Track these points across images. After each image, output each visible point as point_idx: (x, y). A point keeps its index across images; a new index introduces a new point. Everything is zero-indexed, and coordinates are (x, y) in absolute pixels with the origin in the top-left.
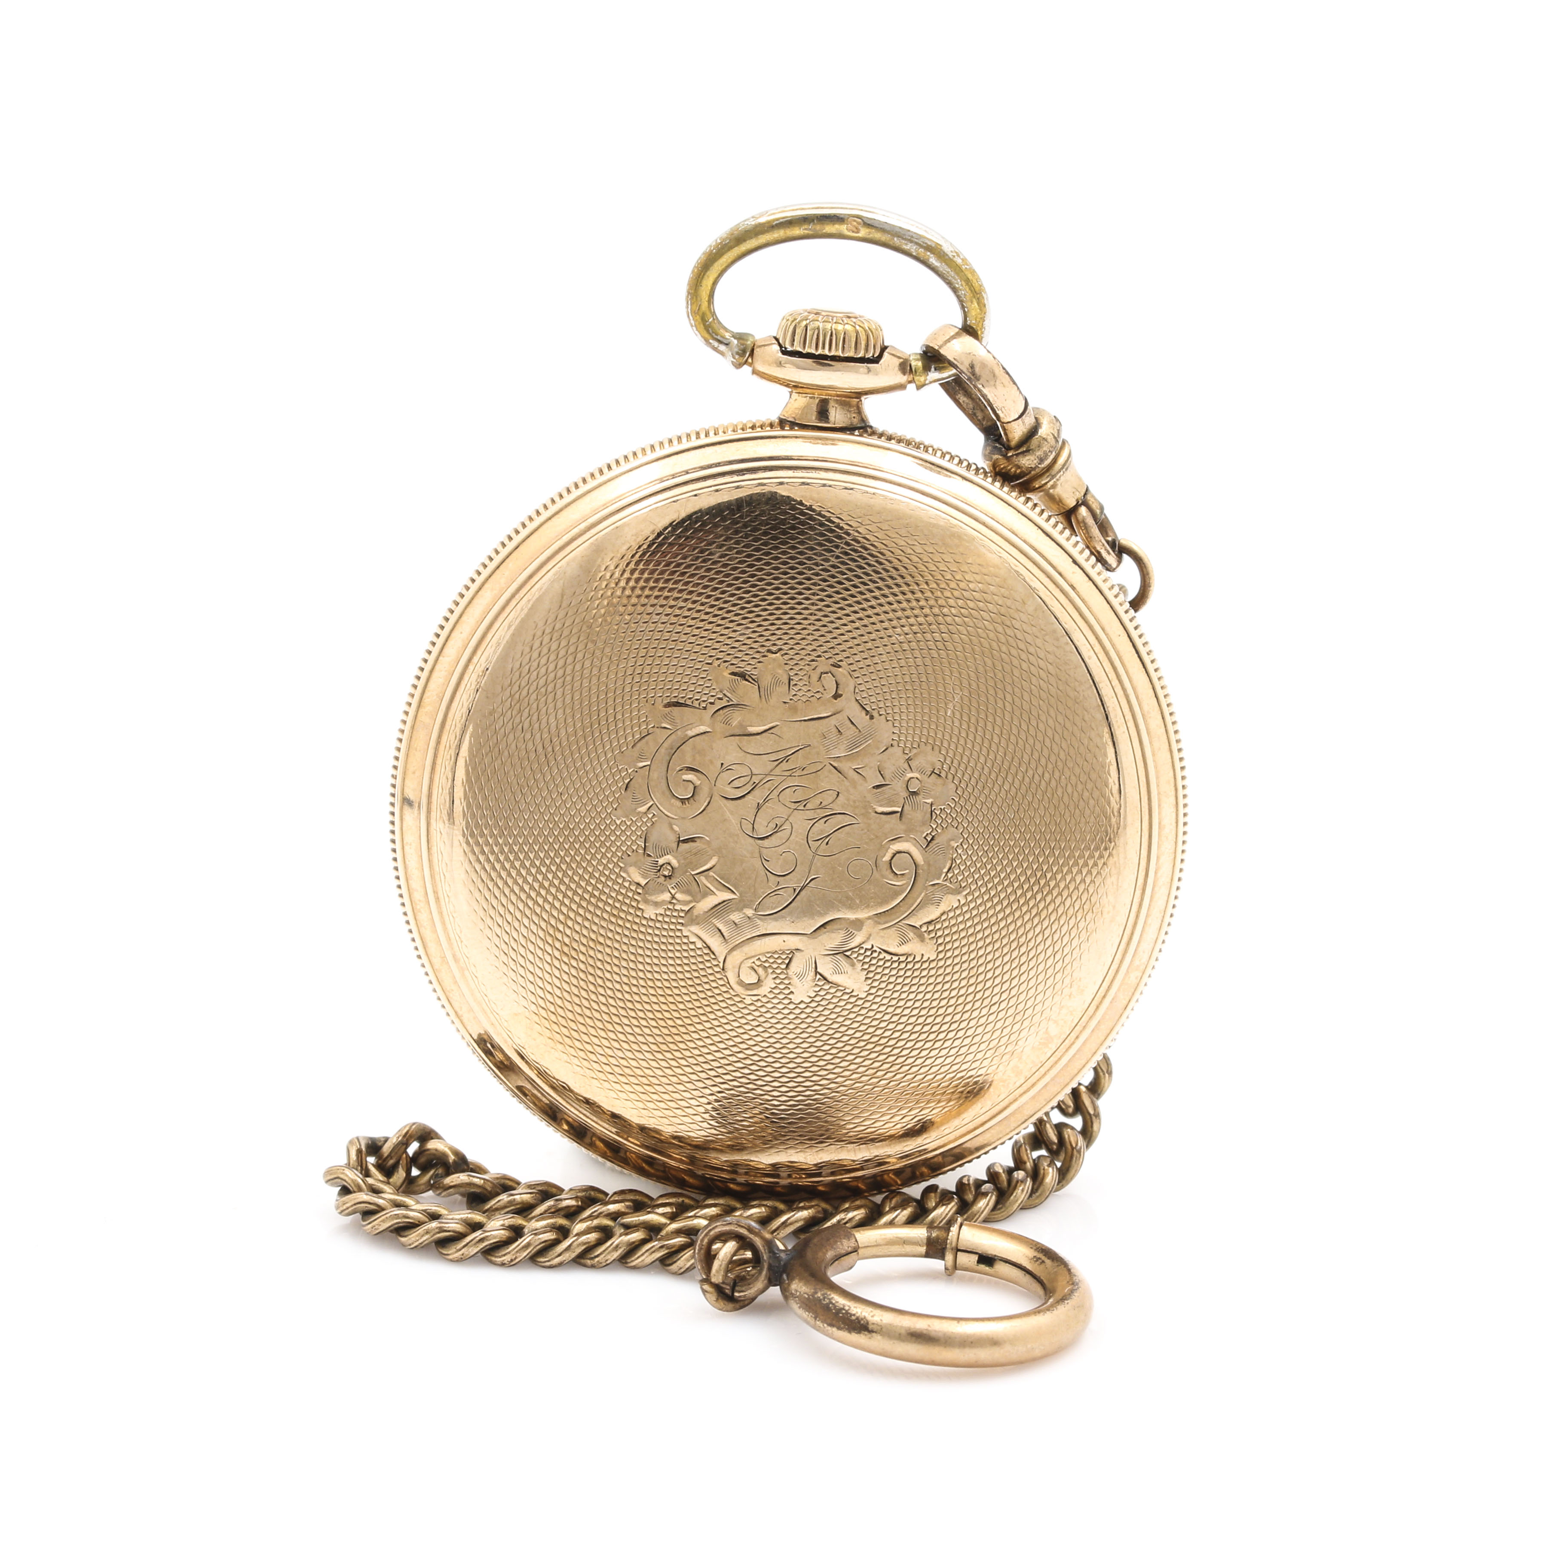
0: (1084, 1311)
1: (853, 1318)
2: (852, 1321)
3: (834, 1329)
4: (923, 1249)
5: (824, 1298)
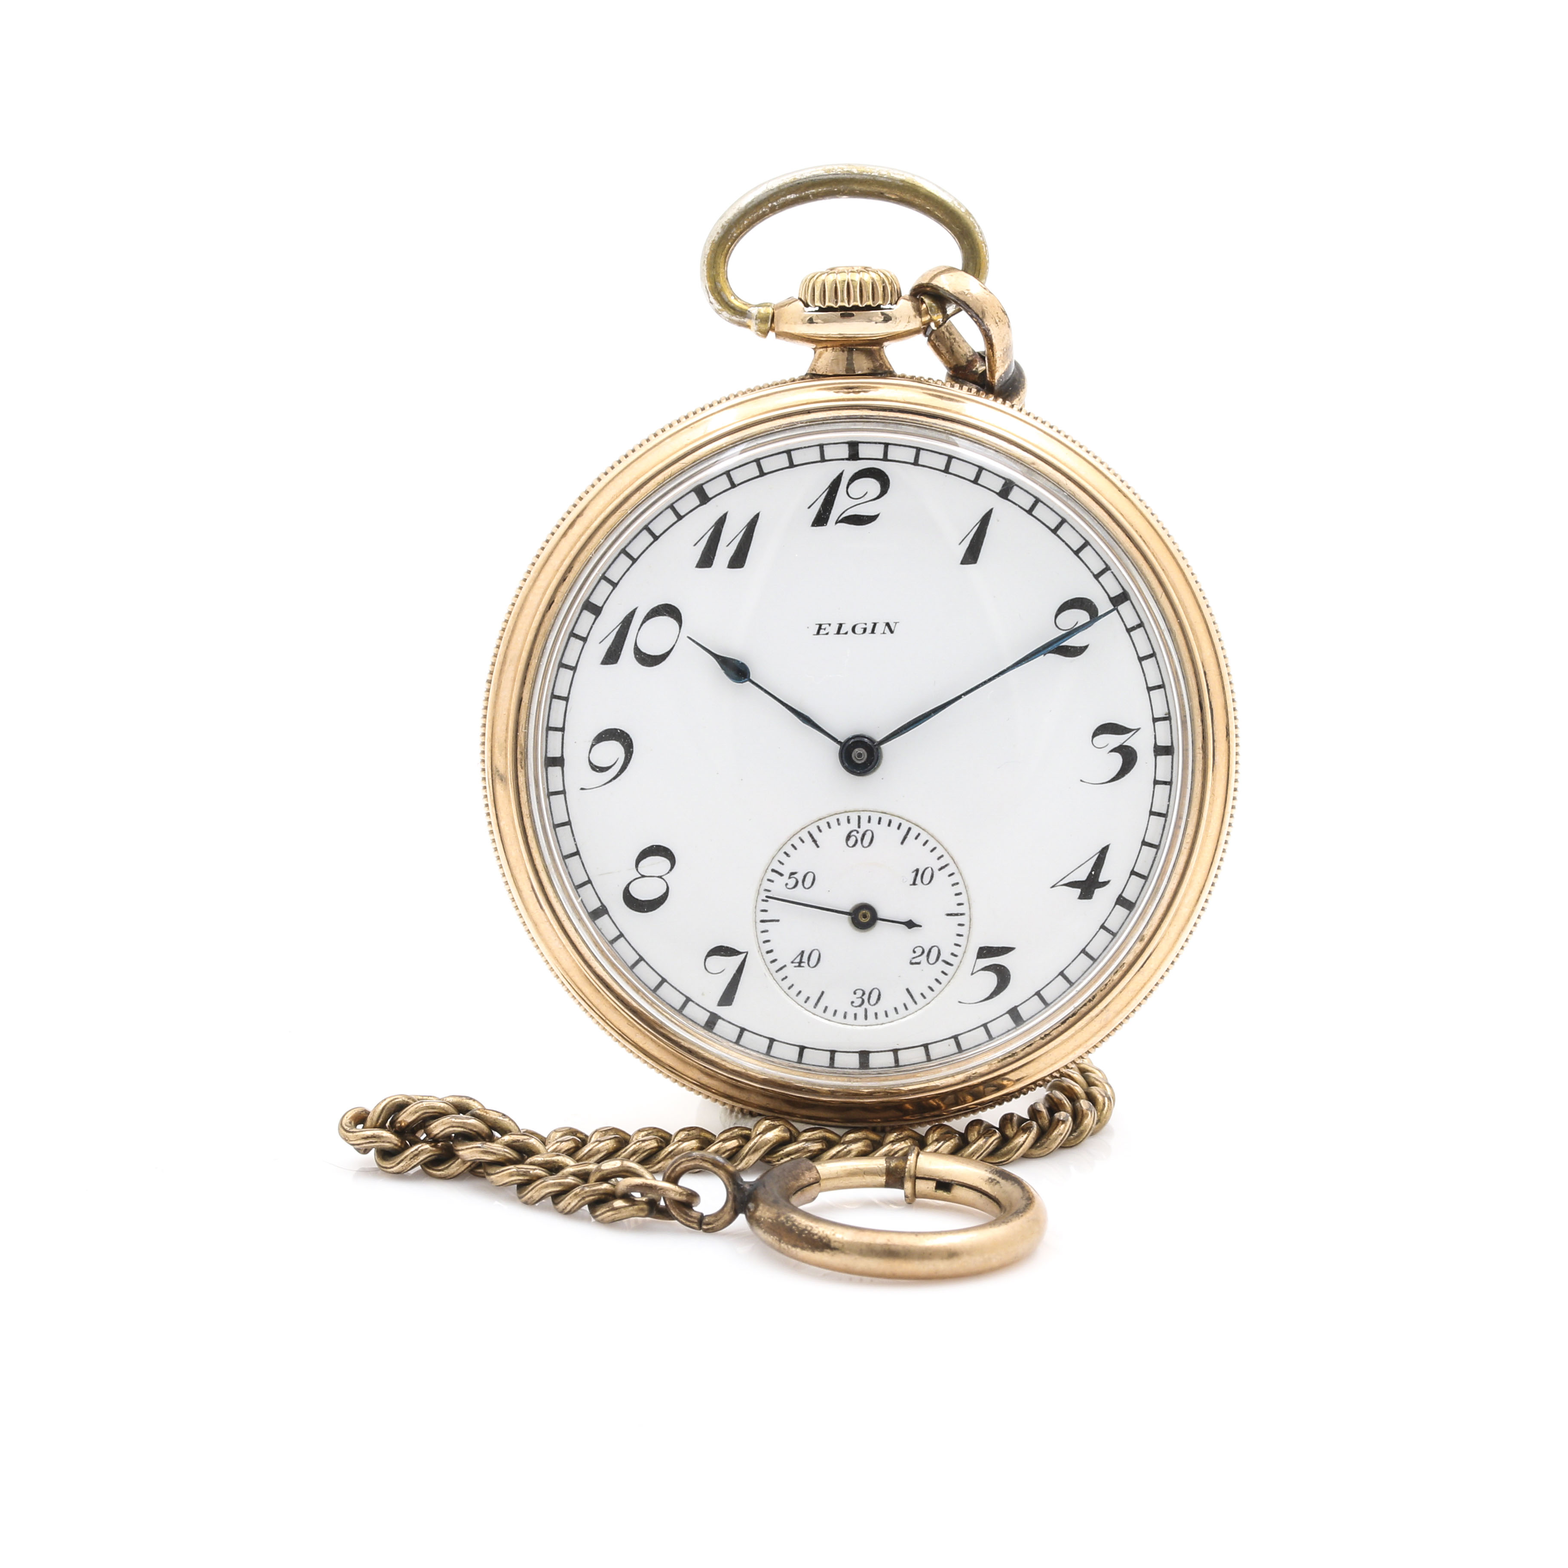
0: (1039, 1224)
1: (816, 1237)
2: (814, 1241)
3: (798, 1250)
4: (883, 1179)
5: (787, 1221)
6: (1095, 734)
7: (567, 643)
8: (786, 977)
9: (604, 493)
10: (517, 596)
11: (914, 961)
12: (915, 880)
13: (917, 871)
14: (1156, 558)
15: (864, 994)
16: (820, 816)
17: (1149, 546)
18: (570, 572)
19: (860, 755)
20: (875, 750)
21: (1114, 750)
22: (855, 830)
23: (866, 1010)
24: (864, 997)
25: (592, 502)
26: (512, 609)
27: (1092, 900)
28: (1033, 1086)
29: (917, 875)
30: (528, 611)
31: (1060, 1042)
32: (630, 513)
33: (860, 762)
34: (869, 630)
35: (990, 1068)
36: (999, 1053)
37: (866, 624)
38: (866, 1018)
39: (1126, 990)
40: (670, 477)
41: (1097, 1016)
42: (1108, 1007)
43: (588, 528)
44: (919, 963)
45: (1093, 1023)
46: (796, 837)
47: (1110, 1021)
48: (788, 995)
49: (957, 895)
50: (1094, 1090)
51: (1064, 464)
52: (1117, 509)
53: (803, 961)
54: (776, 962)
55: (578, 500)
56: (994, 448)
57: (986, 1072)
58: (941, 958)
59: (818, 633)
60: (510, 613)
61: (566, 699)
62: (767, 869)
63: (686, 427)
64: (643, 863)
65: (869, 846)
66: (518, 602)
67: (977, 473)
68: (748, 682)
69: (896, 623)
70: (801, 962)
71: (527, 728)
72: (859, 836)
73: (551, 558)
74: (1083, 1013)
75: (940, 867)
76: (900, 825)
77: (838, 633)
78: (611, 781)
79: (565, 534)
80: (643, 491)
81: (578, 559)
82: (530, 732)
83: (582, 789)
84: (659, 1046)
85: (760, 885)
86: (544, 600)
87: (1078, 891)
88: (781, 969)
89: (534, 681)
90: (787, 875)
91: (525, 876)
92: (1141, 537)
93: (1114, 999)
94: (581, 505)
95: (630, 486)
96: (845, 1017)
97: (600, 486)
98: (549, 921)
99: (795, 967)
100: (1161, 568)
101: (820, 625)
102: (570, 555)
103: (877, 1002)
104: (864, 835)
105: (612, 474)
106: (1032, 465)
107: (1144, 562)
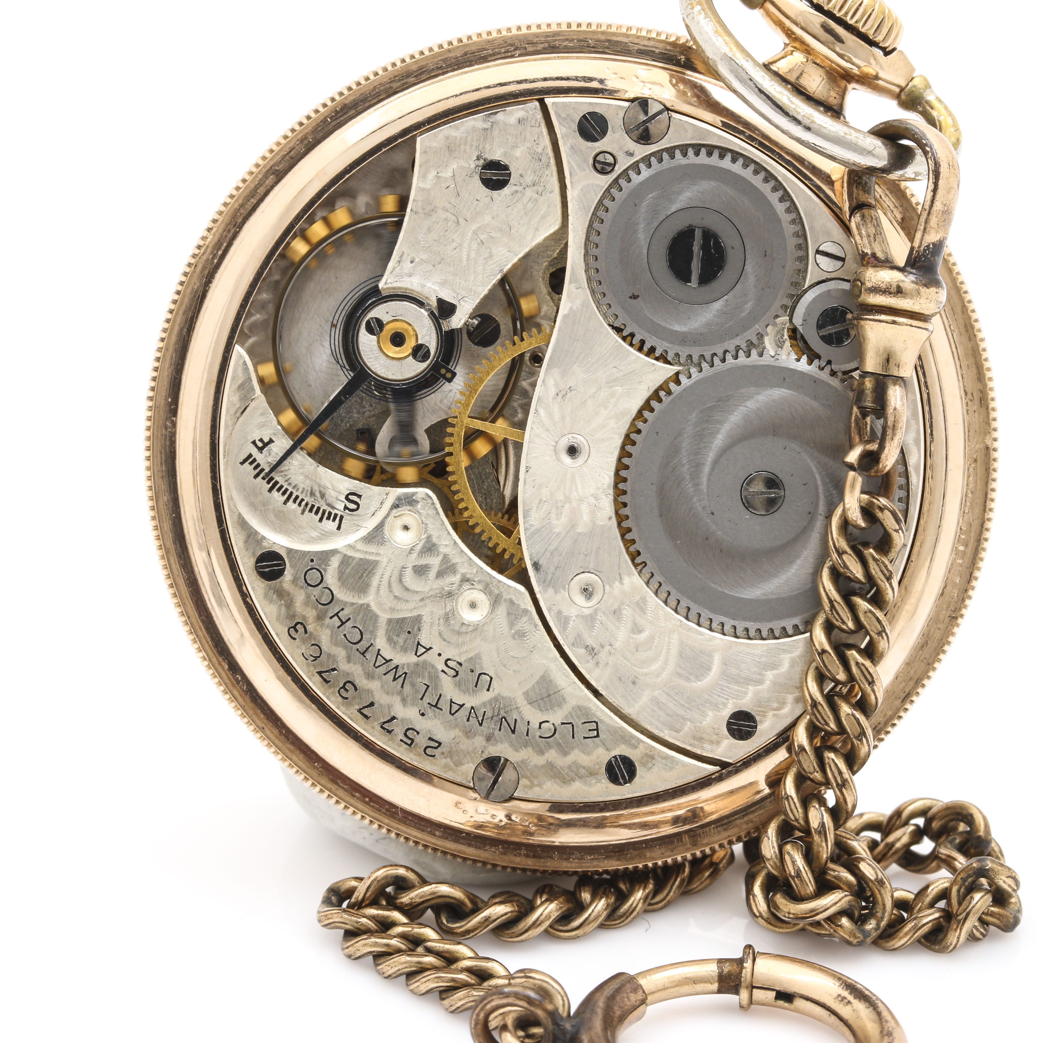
4: (715, 986)
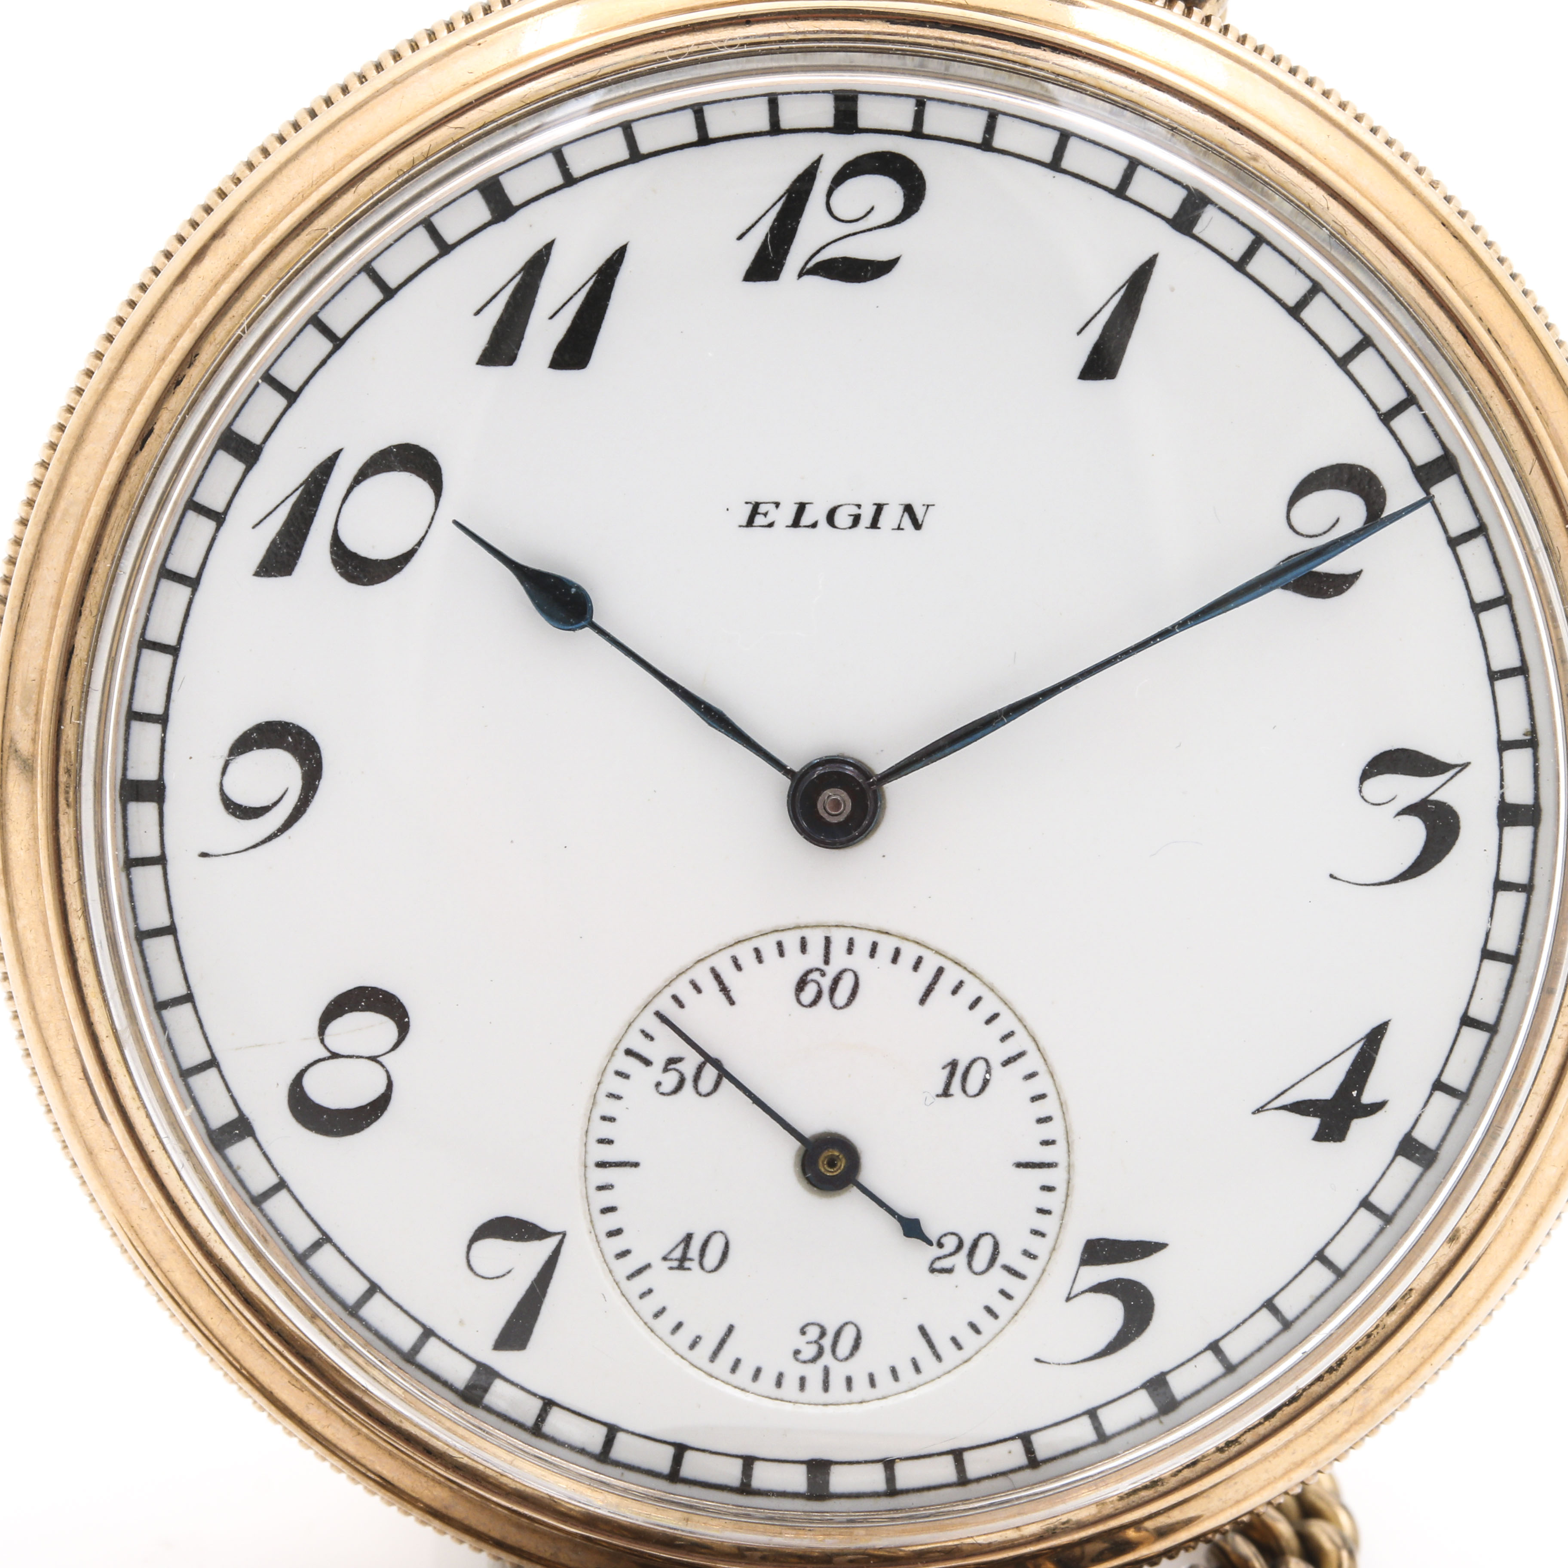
6: (1365, 776)
7: (180, 523)
8: (650, 1291)
9: (274, 186)
10: (70, 409)
11: (938, 1265)
12: (948, 1085)
13: (954, 1065)
14: (1521, 382)
15: (823, 1334)
16: (740, 935)
17: (1508, 353)
18: (190, 365)
19: (837, 804)
20: (870, 794)
21: (1409, 810)
22: (817, 969)
23: (826, 1371)
24: (822, 1342)
25: (248, 206)
26: (59, 439)
27: (1343, 1143)
28: (1192, 1544)
29: (952, 1074)
30: (94, 448)
31: (1259, 1457)
32: (334, 238)
33: (834, 820)
34: (866, 520)
35: (1099, 1512)
36: (1125, 1486)
37: (859, 506)
38: (826, 1388)
39: (1412, 1345)
40: (426, 159)
41: (1345, 1400)
42: (1369, 1383)
43: (234, 266)
44: (949, 1271)
45: (1335, 1416)
46: (684, 980)
47: (1373, 1410)
48: (652, 1331)
49: (1040, 1121)
50: (1319, 1530)
51: (1324, 161)
52: (1438, 267)
53: (689, 1255)
54: (629, 1257)
55: (216, 198)
56: (1167, 121)
57: (1091, 1519)
58: (1001, 1260)
59: (750, 523)
60: (53, 446)
61: (174, 651)
62: (616, 1048)
63: (467, 43)
64: (336, 1027)
65: (847, 1005)
66: (73, 423)
67: (1126, 171)
68: (587, 630)
69: (928, 506)
70: (684, 1258)
71: (82, 716)
72: (826, 983)
73: (150, 329)
74: (1314, 1396)
75: (1005, 1058)
76: (919, 961)
77: (796, 523)
78: (270, 838)
79: (182, 276)
80: (364, 187)
81: (211, 338)
82: (88, 721)
83: (204, 855)
84: (359, 1434)
85: (599, 1084)
86: (130, 426)
87: (1313, 1124)
88: (640, 1271)
89: (103, 611)
90: (659, 1062)
91: (68, 1045)
92: (1489, 331)
93: (1383, 1365)
94: (223, 210)
95: (334, 174)
96: (779, 1384)
97: (266, 167)
98: (118, 1148)
99: (671, 1268)
100: (1533, 404)
101: (756, 506)
102: (192, 327)
103: (852, 1354)
104: (836, 981)
105: (295, 141)
106: (1252, 163)
107: (1496, 390)
